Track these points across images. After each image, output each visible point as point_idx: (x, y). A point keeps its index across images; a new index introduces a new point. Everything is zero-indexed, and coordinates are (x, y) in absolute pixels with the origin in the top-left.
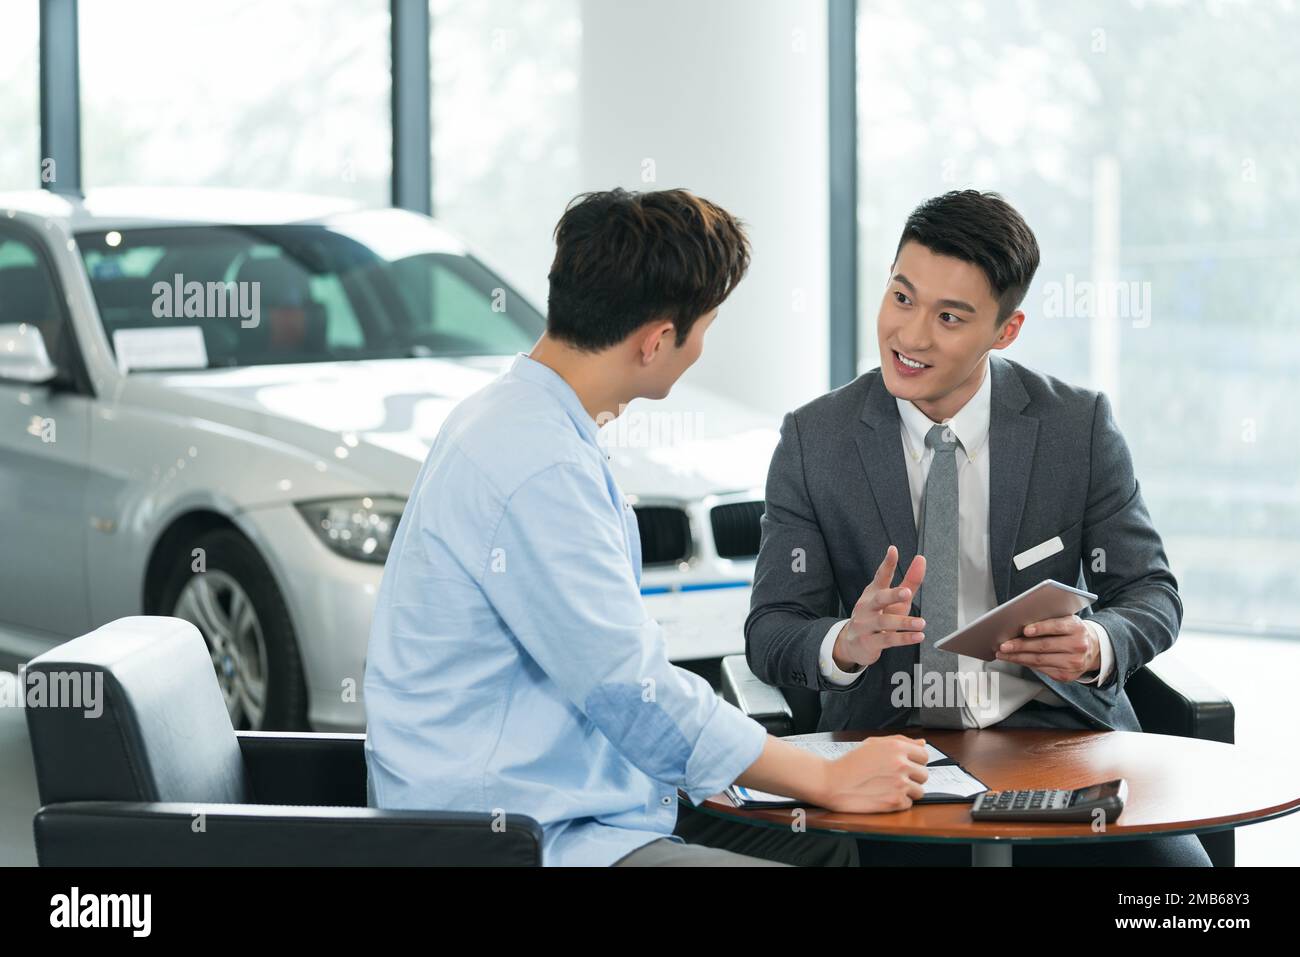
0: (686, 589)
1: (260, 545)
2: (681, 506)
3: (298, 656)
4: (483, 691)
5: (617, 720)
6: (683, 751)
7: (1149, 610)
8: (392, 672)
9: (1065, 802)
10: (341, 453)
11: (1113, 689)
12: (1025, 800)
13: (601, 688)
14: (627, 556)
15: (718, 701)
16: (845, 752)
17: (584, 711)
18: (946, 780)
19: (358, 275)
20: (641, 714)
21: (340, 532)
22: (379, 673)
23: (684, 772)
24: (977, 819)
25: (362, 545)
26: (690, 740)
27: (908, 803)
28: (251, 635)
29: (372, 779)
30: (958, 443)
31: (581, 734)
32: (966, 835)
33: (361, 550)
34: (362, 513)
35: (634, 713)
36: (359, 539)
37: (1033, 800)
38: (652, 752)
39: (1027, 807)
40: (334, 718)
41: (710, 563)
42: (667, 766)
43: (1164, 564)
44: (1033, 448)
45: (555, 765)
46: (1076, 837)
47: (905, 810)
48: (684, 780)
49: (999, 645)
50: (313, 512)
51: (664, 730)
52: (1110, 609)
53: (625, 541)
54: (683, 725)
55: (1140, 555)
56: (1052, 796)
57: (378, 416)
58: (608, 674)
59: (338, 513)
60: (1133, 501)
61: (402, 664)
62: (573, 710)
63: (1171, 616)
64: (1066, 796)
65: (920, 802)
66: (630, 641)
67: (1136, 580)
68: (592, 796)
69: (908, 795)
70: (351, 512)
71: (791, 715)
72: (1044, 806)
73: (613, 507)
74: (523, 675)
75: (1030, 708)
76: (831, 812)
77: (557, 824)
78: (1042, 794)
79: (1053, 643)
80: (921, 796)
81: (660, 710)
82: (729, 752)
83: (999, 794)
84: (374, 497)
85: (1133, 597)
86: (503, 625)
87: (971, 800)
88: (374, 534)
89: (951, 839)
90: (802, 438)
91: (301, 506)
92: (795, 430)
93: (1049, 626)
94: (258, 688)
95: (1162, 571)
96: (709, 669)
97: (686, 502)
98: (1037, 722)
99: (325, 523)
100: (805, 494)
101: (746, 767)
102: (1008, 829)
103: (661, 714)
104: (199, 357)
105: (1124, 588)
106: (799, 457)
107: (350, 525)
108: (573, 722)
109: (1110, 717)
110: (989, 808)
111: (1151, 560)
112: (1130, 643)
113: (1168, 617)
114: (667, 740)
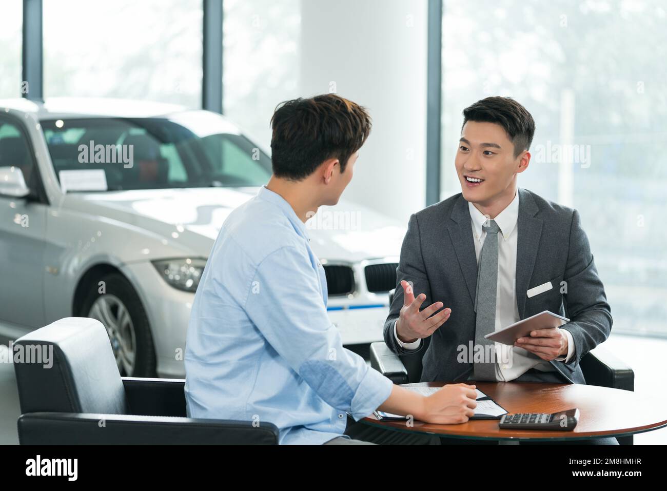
0: (352, 308)
1: (134, 282)
2: (349, 265)
3: (152, 339)
4: (245, 362)
5: (316, 379)
6: (350, 394)
7: (595, 323)
8: (199, 351)
9: (547, 420)
10: (175, 235)
11: (574, 363)
12: (527, 418)
13: (307, 363)
14: (320, 293)
15: (368, 368)
16: (434, 392)
17: (298, 373)
18: (486, 408)
19: (185, 144)
20: (328, 375)
21: (174, 276)
22: (192, 352)
23: (350, 405)
24: (502, 428)
25: (186, 282)
26: (353, 389)
27: (466, 419)
28: (128, 328)
29: (189, 406)
30: (499, 230)
31: (296, 384)
32: (496, 436)
33: (184, 285)
34: (186, 267)
35: (324, 376)
36: (184, 280)
37: (531, 419)
38: (333, 395)
39: (528, 422)
40: (170, 371)
41: (365, 295)
42: (342, 402)
43: (604, 298)
44: (540, 235)
45: (283, 399)
46: (552, 438)
47: (465, 423)
48: (350, 409)
49: (517, 339)
50: (160, 265)
51: (340, 384)
52: (575, 322)
53: (319, 285)
54: (349, 382)
55: (593, 294)
56: (541, 417)
57: (193, 216)
58: (311, 355)
59: (173, 266)
60: (590, 266)
61: (205, 347)
62: (292, 371)
63: (606, 326)
64: (548, 416)
65: (473, 419)
66: (321, 339)
67: (589, 307)
68: (302, 415)
69: (466, 415)
70: (180, 266)
71: (406, 373)
72: (536, 422)
73: (313, 269)
74: (266, 354)
75: (531, 372)
76: (427, 423)
77: (285, 429)
78: (536, 415)
79: (545, 341)
80: (473, 415)
81: (338, 374)
82: (373, 395)
83: (514, 415)
84: (192, 258)
85: (587, 316)
86: (256, 329)
87: (499, 418)
88: (192, 277)
89: (488, 438)
90: (420, 228)
91: (154, 262)
92: (416, 223)
93: (544, 332)
94: (131, 356)
95: (603, 302)
96: (363, 350)
97: (352, 263)
98: (534, 379)
99: (167, 272)
100: (420, 256)
101: (382, 402)
102: (518, 433)
103: (338, 376)
104: (103, 185)
105: (583, 311)
106: (418, 238)
107: (179, 272)
108: (292, 377)
109: (572, 377)
110: (509, 422)
111: (598, 298)
112: (584, 341)
113: (605, 327)
114: (341, 389)
